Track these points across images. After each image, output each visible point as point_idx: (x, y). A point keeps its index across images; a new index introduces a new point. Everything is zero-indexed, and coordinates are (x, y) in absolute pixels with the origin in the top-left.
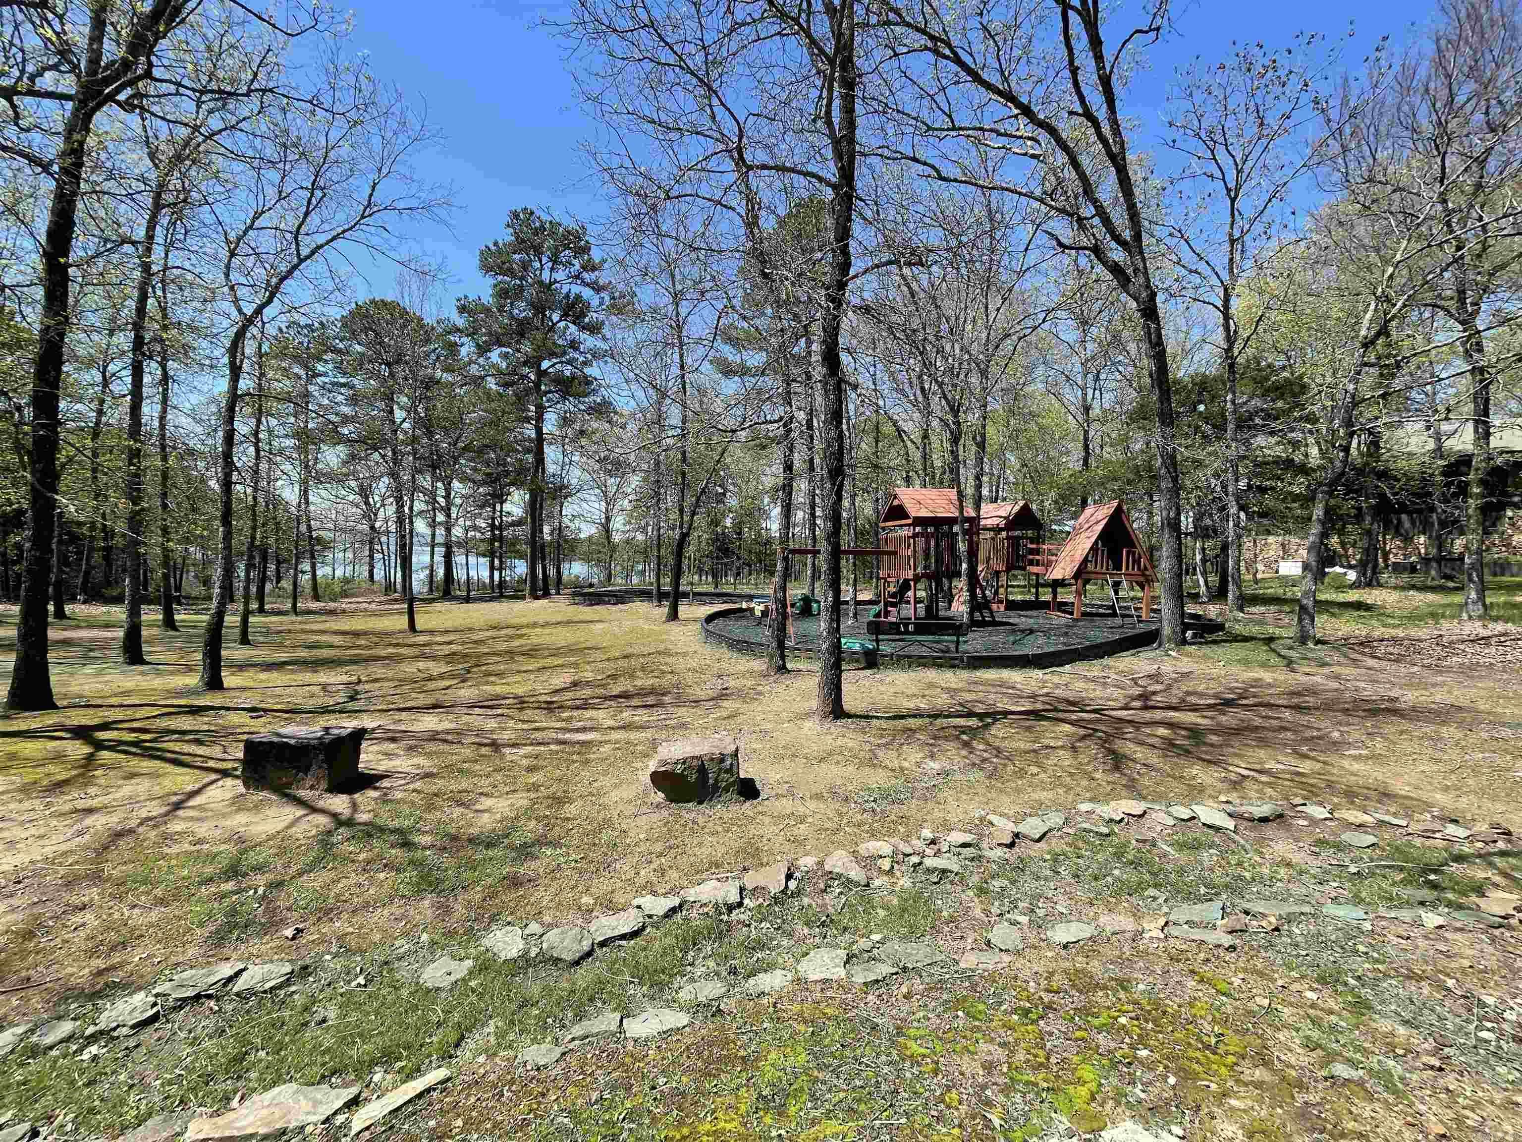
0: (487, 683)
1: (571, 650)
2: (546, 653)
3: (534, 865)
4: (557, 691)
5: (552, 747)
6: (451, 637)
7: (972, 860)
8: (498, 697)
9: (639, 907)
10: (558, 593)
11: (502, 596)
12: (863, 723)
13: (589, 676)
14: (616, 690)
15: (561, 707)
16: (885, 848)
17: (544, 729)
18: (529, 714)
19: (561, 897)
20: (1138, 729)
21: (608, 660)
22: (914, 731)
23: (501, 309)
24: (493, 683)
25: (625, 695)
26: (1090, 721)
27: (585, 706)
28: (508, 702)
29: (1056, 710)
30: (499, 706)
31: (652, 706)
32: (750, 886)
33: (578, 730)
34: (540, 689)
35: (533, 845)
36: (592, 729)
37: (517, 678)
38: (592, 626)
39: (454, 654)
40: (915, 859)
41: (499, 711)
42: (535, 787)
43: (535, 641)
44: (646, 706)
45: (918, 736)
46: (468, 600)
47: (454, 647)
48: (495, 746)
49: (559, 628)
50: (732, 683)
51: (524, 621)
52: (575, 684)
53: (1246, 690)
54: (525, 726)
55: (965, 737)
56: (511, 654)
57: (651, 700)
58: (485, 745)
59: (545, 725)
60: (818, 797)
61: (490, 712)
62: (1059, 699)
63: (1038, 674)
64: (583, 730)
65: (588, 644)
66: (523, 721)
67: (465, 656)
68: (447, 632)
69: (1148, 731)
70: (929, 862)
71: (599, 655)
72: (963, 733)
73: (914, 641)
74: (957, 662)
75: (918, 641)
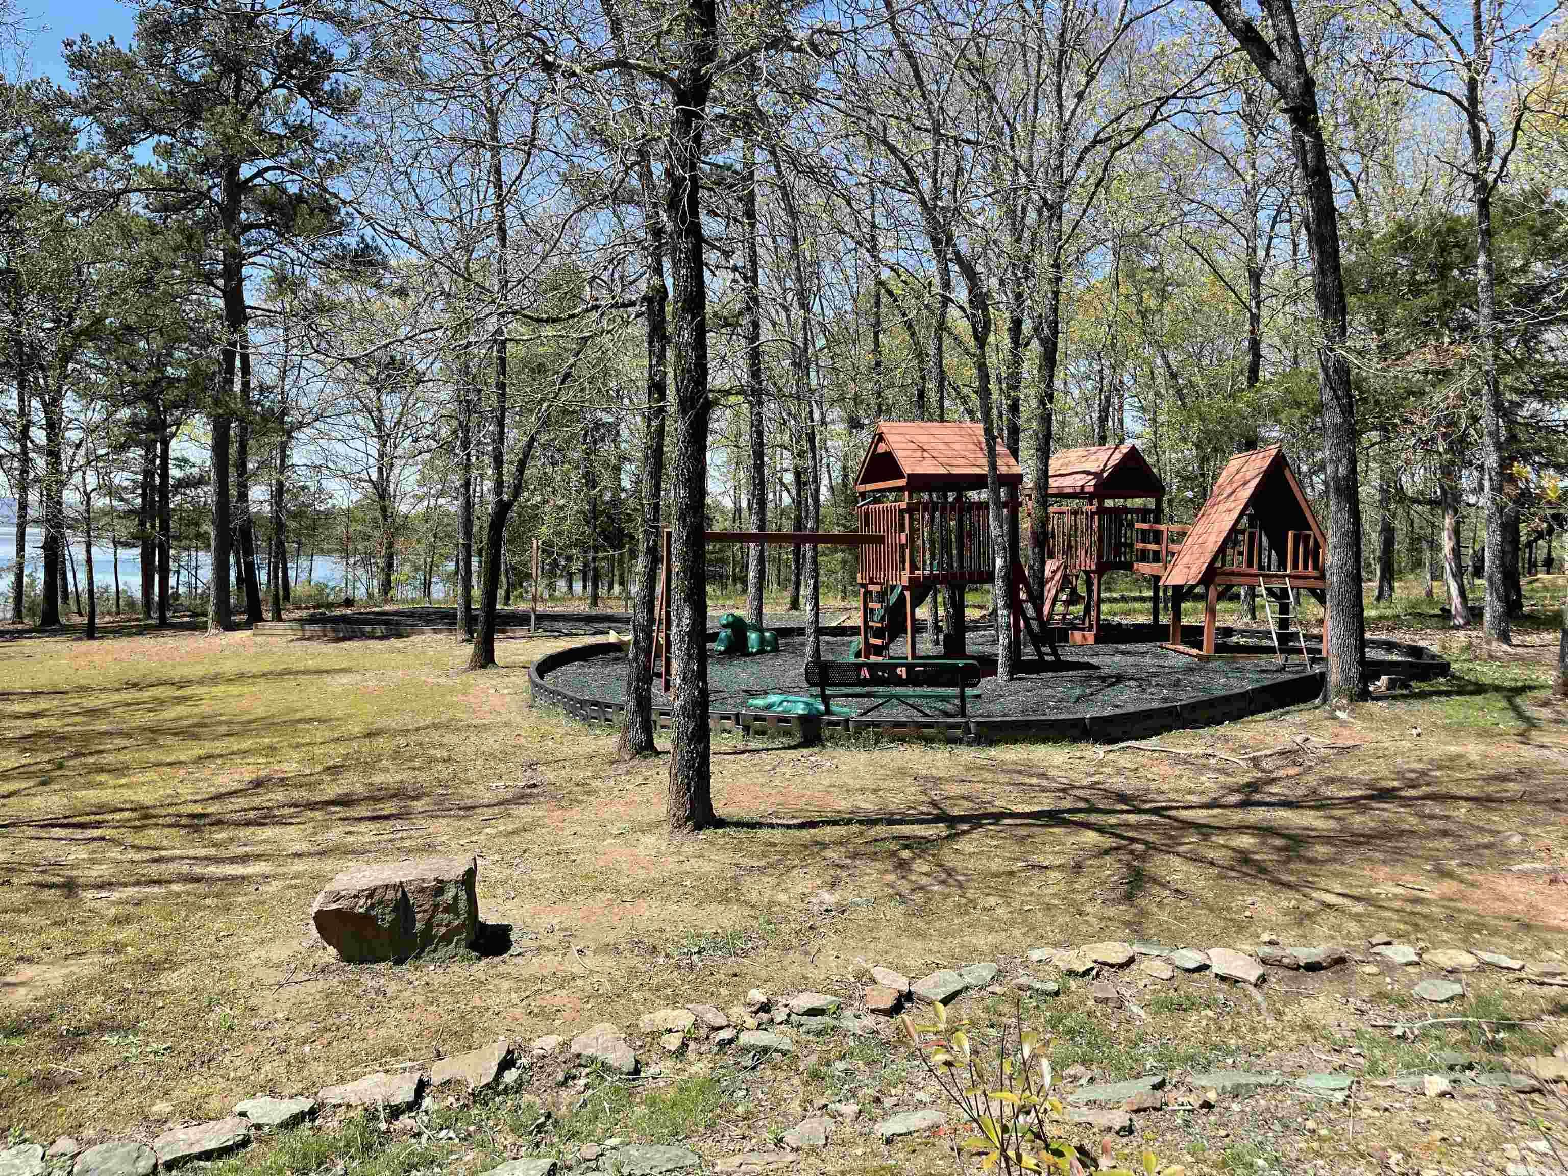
0: (91, 785)
1: (269, 724)
2: (223, 729)
3: (84, 1059)
4: (218, 797)
5: (175, 887)
6: (42, 704)
7: (819, 1033)
8: (101, 809)
9: (243, 1114)
10: (278, 618)
11: (163, 625)
12: (743, 834)
13: (290, 768)
14: (331, 791)
15: (219, 822)
16: (682, 1018)
17: (172, 859)
18: (153, 835)
19: (119, 1105)
20: (1206, 837)
21: (336, 740)
22: (824, 846)
23: (155, 61)
24: (101, 785)
25: (345, 801)
26: (1136, 827)
27: (265, 818)
28: (118, 816)
29: (1092, 810)
30: (98, 825)
31: (387, 817)
32: (436, 1079)
33: (233, 860)
34: (186, 791)
35: (90, 1031)
36: (259, 857)
37: (151, 775)
38: (327, 679)
39: (40, 735)
40: (725, 1034)
41: (97, 833)
42: (118, 948)
43: (206, 708)
44: (373, 818)
45: (829, 853)
46: (91, 632)
47: (43, 723)
48: (70, 887)
49: (262, 684)
50: (549, 775)
51: (197, 671)
52: (258, 784)
53: (1424, 773)
54: (137, 857)
55: (905, 854)
56: (153, 733)
57: (389, 808)
58: (50, 886)
59: (178, 852)
60: (610, 949)
61: (78, 834)
62: (1107, 793)
63: (1098, 751)
64: (244, 859)
65: (308, 713)
66: (138, 848)
67: (63, 737)
68: (37, 694)
69: (1221, 840)
70: (745, 1039)
71: (322, 733)
72: (906, 847)
73: (890, 697)
74: (959, 733)
75: (897, 697)
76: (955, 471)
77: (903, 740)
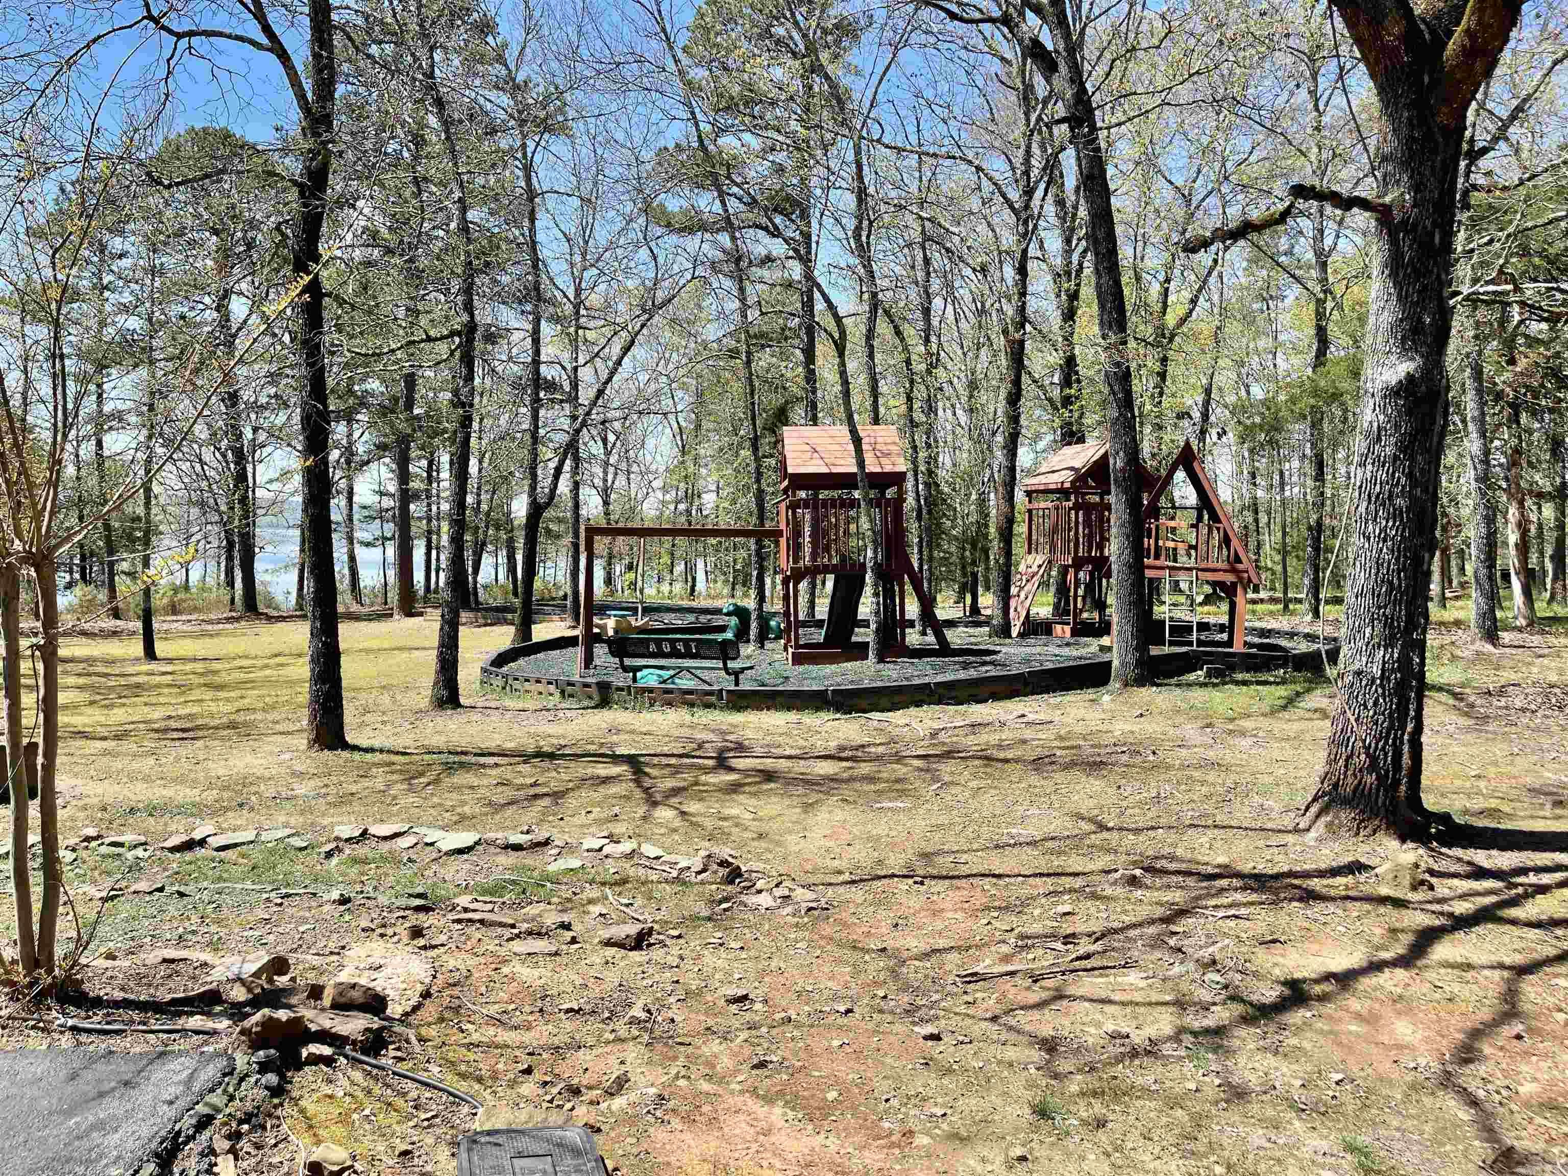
73: (681, 669)
74: (713, 699)
75: (688, 669)
76: (835, 470)
77: (670, 704)
